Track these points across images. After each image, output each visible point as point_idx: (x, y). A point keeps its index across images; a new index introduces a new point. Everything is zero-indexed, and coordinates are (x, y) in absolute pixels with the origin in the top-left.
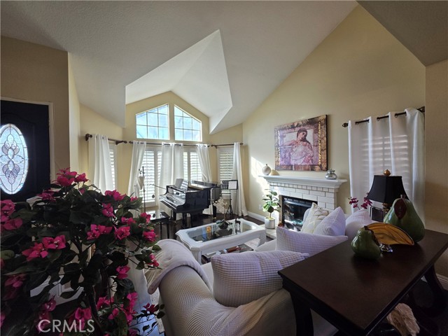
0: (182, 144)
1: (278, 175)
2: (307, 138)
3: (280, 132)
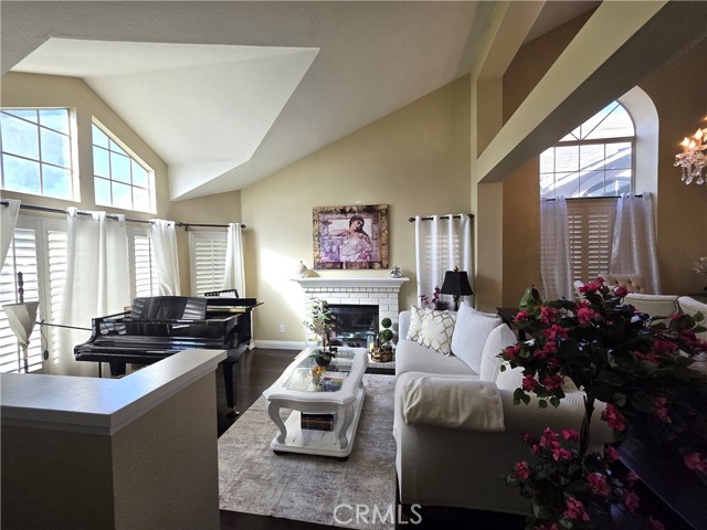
0: (121, 217)
1: (318, 276)
2: (364, 228)
3: (322, 215)
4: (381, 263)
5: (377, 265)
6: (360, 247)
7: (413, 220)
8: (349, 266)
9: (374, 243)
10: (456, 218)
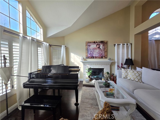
0: (35, 40)
1: (87, 60)
2: (100, 47)
3: (88, 44)
4: (105, 57)
5: (104, 57)
6: (99, 52)
7: (115, 45)
8: (96, 57)
9: (103, 51)
10: (127, 44)
